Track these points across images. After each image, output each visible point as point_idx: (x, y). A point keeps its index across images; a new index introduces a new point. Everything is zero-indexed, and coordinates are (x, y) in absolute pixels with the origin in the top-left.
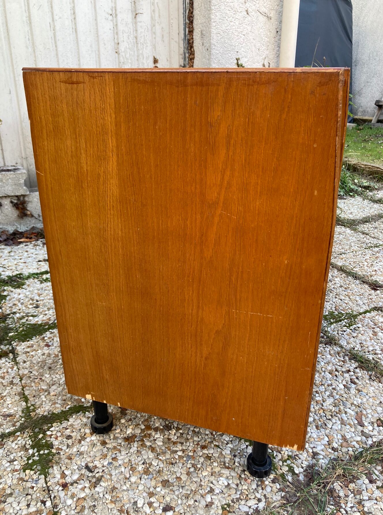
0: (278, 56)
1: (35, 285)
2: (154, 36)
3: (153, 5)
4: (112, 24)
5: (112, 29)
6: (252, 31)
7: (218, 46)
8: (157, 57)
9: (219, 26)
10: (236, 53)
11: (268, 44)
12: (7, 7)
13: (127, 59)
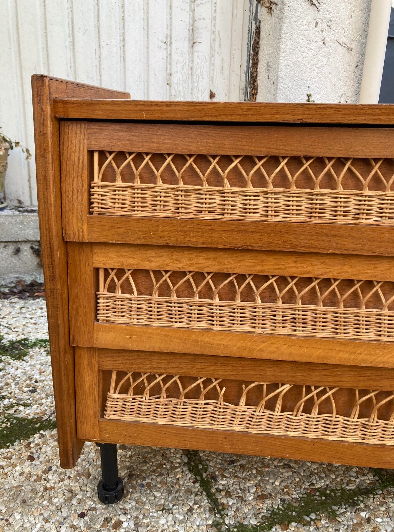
0: (358, 94)
1: (39, 356)
2: (212, 68)
3: (213, 33)
4: (165, 52)
5: (165, 58)
6: (328, 64)
7: (287, 79)
8: (214, 91)
9: (289, 57)
10: (307, 88)
11: (347, 79)
12: (48, 30)
13: (179, 92)
